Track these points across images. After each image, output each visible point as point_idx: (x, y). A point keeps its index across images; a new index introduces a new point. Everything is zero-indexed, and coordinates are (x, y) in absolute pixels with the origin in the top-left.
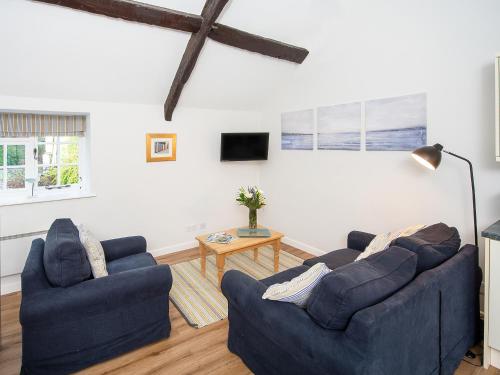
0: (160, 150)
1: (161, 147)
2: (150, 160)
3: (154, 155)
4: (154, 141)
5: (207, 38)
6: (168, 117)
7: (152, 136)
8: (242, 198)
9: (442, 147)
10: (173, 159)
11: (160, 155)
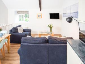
1: (39, 16)
6: (41, 11)
8: (48, 26)
9: (72, 18)
10: (42, 18)
11: (39, 17)
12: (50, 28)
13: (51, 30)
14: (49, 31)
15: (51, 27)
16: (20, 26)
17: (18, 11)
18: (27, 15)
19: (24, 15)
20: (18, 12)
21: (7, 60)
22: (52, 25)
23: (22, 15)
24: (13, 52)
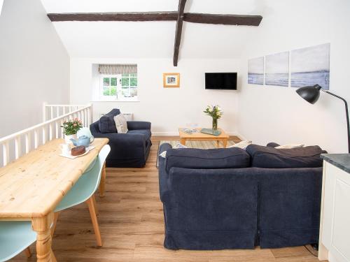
0: (171, 81)
1: (172, 80)
2: (165, 86)
3: (167, 84)
4: (167, 77)
5: (184, 22)
6: (175, 64)
7: (166, 74)
8: (207, 111)
9: (320, 87)
10: (178, 86)
11: (170, 84)
12: (211, 119)
13: (215, 122)
14: (210, 125)
15: (215, 115)
16: (116, 112)
17: (100, 65)
18: (130, 77)
19: (119, 77)
20: (101, 68)
21: (111, 222)
22: (219, 109)
23: (114, 76)
24: (117, 194)
